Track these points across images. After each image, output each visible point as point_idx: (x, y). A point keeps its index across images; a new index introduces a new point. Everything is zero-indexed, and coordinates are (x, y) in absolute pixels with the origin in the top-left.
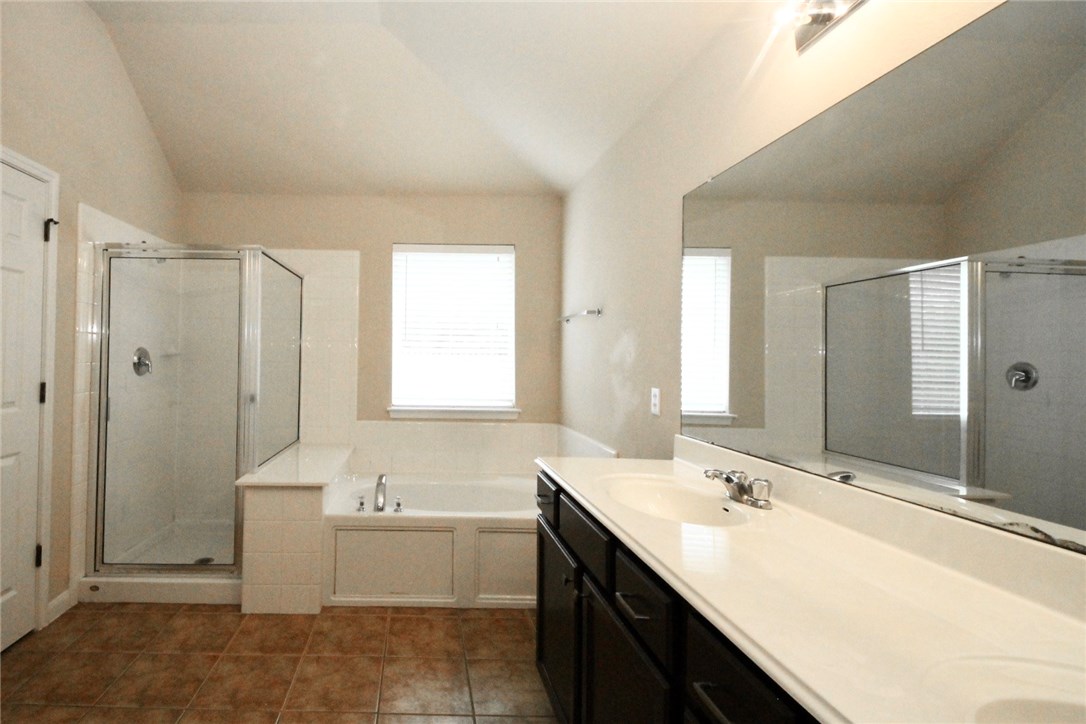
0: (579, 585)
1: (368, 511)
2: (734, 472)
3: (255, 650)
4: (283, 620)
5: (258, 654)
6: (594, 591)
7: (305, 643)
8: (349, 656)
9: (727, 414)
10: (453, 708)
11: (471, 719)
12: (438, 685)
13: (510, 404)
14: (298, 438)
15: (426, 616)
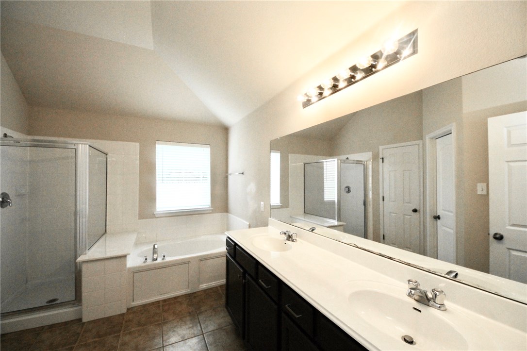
0: (244, 277)
1: (149, 262)
2: (287, 231)
3: (95, 338)
4: (108, 320)
5: (97, 339)
6: (250, 279)
7: (121, 327)
8: (145, 327)
9: (279, 204)
10: (194, 334)
11: (202, 336)
12: (187, 327)
13: (208, 206)
14: (106, 231)
15: (178, 300)
